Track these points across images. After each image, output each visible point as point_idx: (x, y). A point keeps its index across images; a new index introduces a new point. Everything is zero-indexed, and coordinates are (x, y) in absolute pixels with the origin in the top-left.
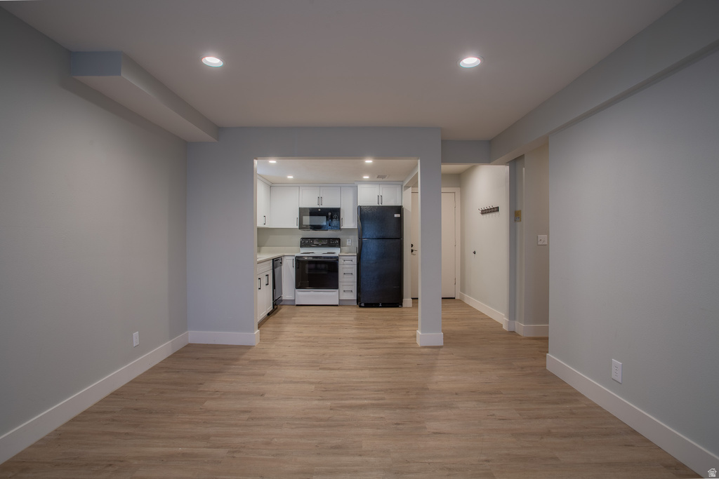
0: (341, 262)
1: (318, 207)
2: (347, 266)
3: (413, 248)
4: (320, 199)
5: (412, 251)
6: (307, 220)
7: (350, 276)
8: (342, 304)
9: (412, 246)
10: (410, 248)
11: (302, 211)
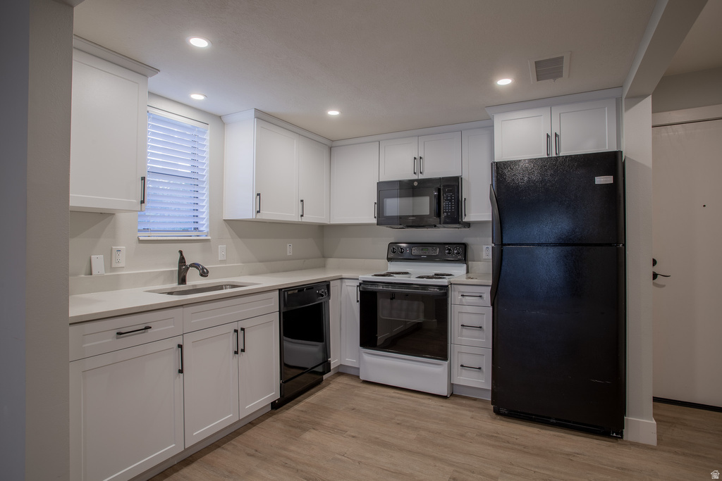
0: (455, 297)
1: (415, 177)
2: (469, 309)
3: (657, 269)
4: (418, 160)
5: (655, 276)
6: (394, 206)
7: (476, 333)
8: (454, 394)
9: (654, 262)
10: (650, 270)
11: (385, 189)
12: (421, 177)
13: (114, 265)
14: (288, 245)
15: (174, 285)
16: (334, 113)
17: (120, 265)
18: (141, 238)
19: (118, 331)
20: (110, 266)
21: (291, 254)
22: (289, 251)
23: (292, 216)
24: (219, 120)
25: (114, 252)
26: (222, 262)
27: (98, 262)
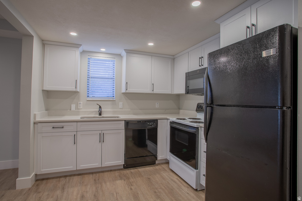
0: (202, 134)
1: (200, 68)
4: (201, 59)
12: (203, 67)
13: (79, 108)
14: (156, 103)
15: (98, 116)
16: (151, 44)
17: (80, 108)
18: (87, 99)
19: (53, 127)
20: (77, 108)
21: (158, 107)
22: (157, 106)
23: (148, 91)
24: (120, 56)
25: (78, 104)
26: (121, 109)
27: (73, 107)
